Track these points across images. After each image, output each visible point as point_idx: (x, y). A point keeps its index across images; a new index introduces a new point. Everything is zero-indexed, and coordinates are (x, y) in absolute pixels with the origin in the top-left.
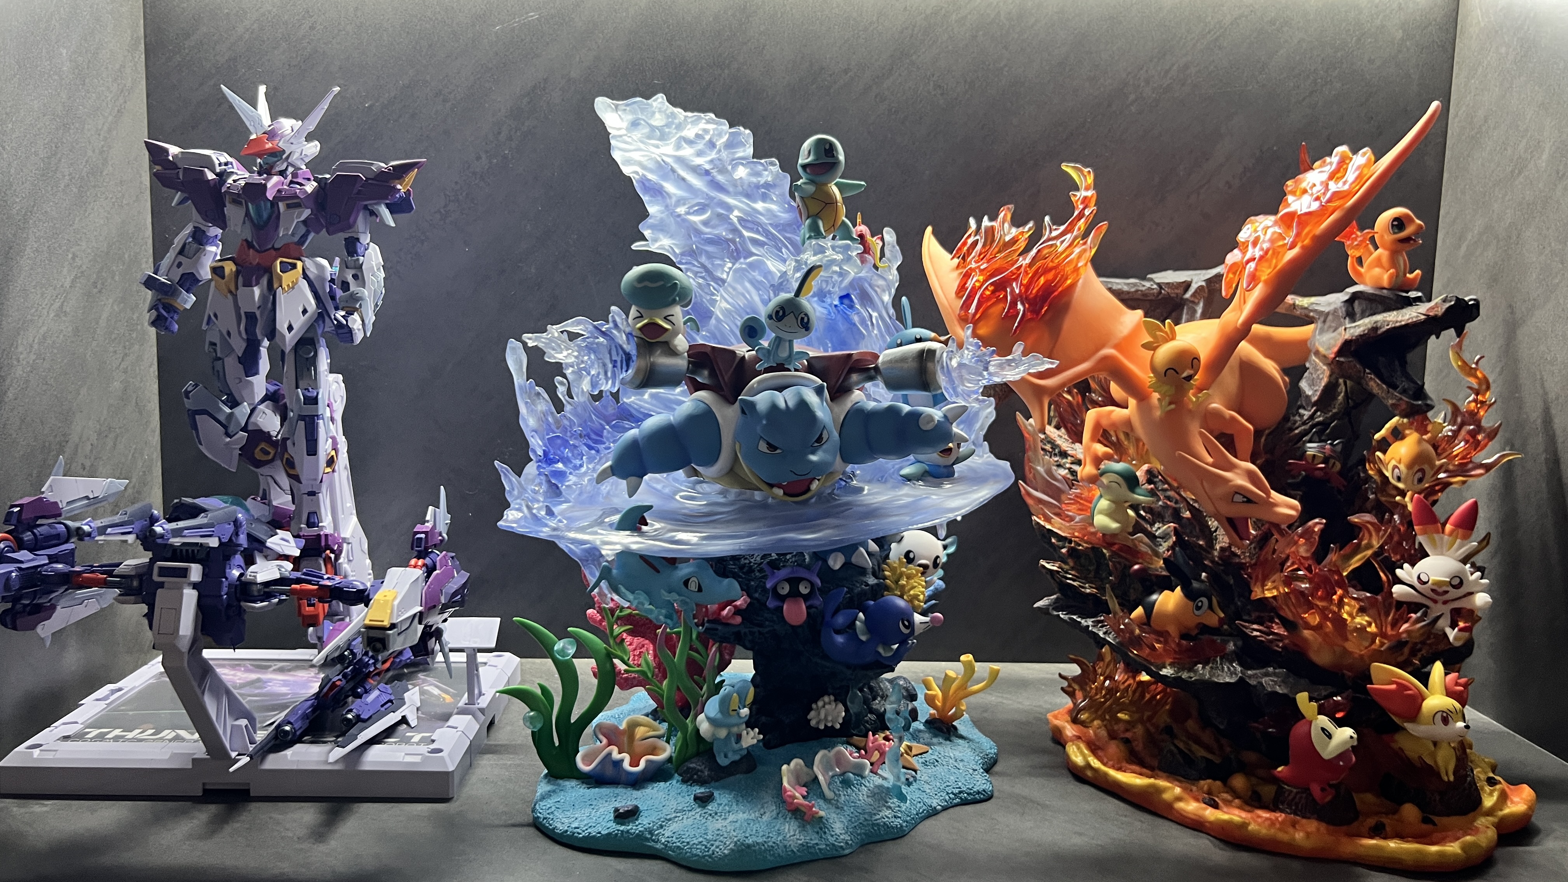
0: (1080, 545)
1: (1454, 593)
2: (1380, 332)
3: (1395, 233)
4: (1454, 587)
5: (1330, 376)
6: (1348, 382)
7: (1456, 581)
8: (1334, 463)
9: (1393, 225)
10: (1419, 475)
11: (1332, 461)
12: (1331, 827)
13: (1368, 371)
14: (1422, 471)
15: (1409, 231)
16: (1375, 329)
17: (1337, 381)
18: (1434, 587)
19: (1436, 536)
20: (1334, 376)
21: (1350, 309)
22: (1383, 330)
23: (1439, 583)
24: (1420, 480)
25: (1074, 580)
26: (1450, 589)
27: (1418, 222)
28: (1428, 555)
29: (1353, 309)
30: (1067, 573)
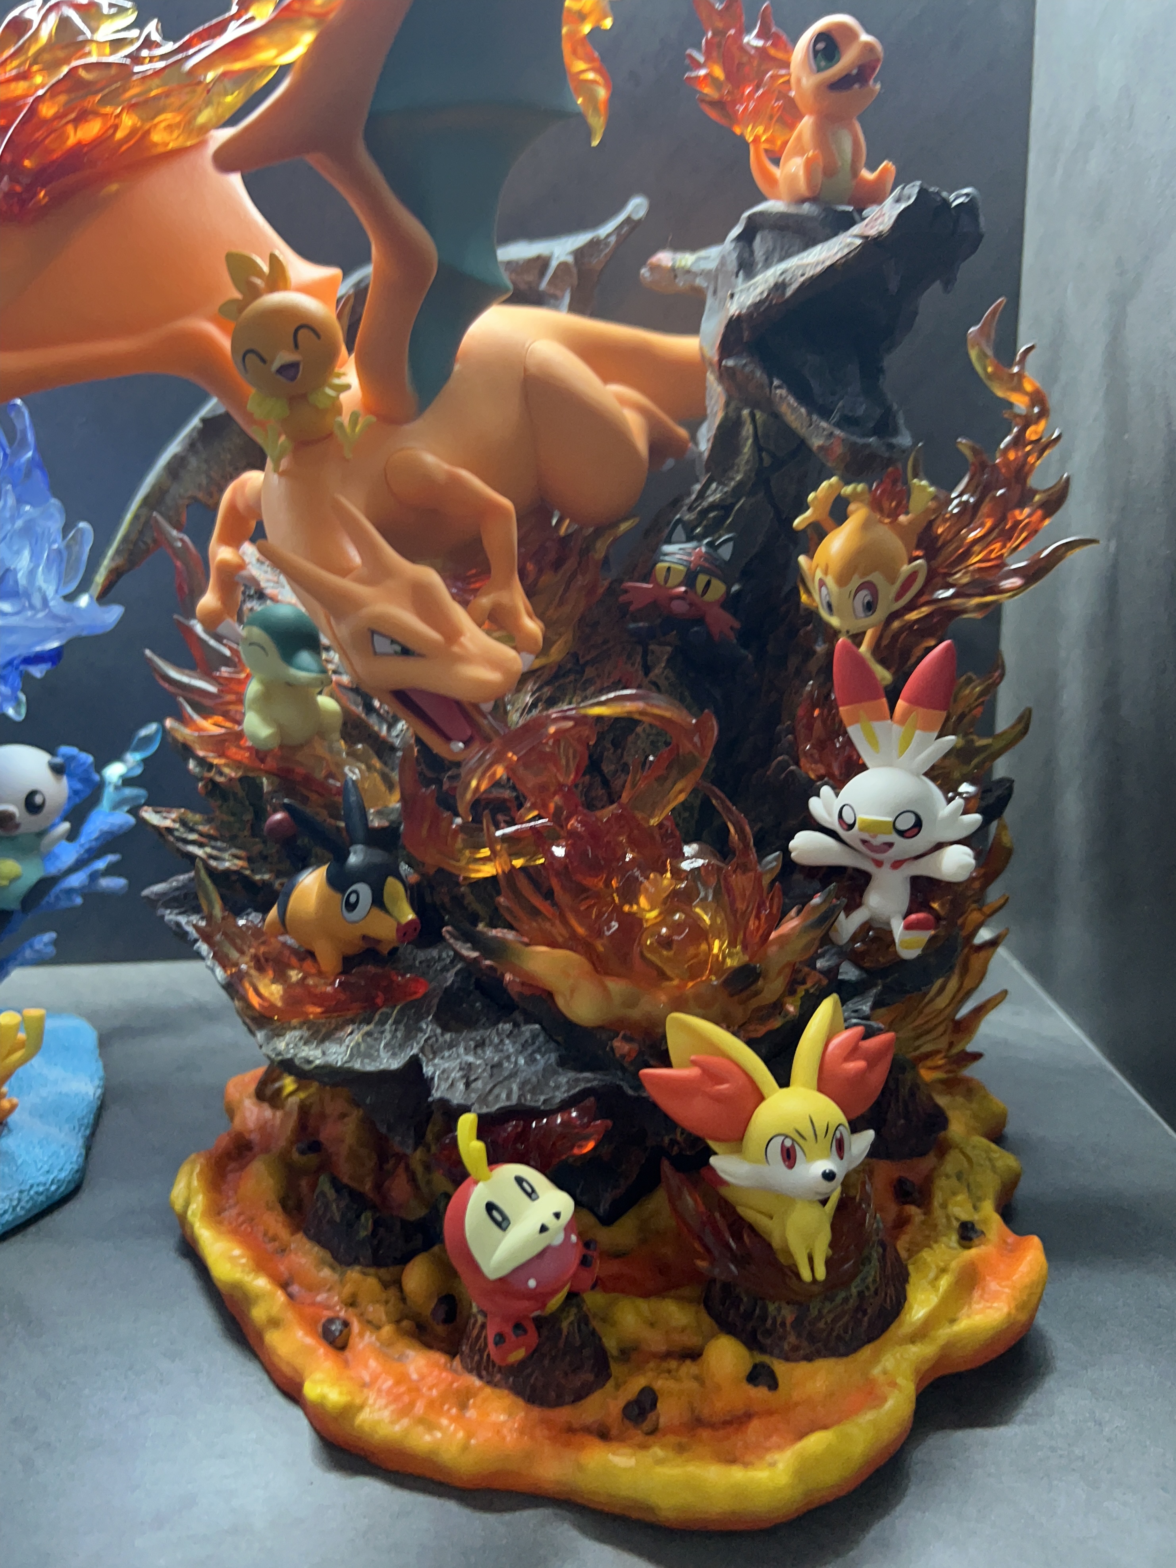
0: (221, 773)
1: (904, 847)
2: (789, 292)
3: (820, 70)
4: (902, 833)
5: (727, 404)
6: (758, 414)
7: (907, 822)
8: (708, 584)
9: (816, 53)
10: (864, 596)
11: (702, 580)
12: (536, 1412)
13: (776, 382)
14: (869, 586)
15: (847, 59)
16: (779, 287)
17: (739, 417)
18: (866, 837)
19: (877, 725)
20: (732, 405)
21: (746, 255)
22: (795, 286)
23: (873, 827)
24: (870, 607)
25: (201, 845)
26: (894, 838)
27: (865, 37)
28: (863, 768)
29: (752, 253)
30: (192, 830)
